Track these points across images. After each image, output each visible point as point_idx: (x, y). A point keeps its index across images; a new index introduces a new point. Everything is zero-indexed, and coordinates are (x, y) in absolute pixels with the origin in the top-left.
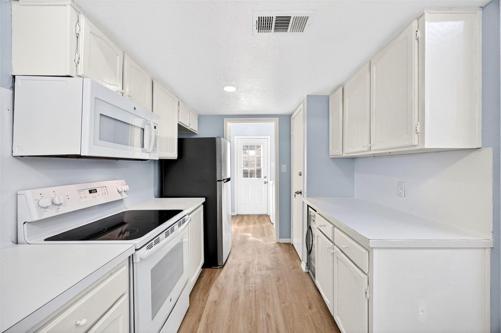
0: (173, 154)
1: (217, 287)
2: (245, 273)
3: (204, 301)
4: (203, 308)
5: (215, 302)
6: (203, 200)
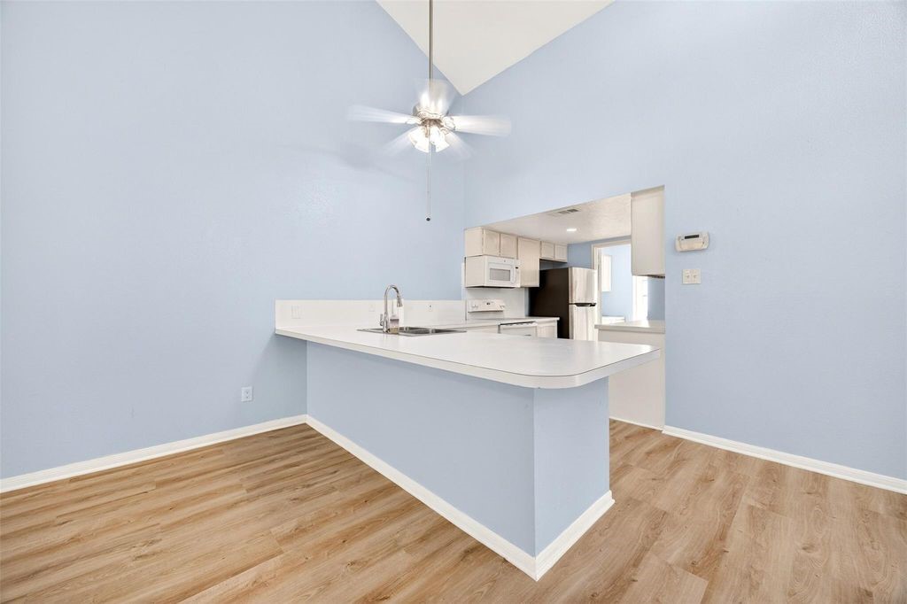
0: (536, 283)
6: (558, 319)
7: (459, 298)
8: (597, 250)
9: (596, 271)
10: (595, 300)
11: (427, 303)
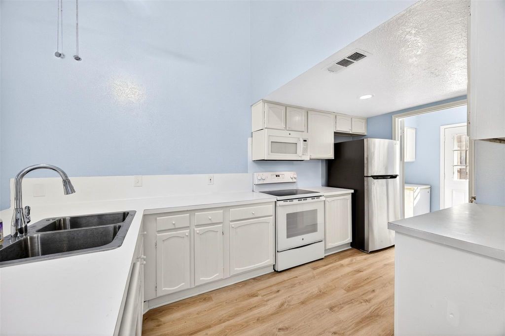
1: (352, 261)
2: (385, 265)
3: (336, 261)
4: (332, 263)
5: (342, 265)
6: (352, 191)
7: (245, 171)
8: (398, 121)
9: (398, 143)
10: (397, 171)
11: (206, 177)
